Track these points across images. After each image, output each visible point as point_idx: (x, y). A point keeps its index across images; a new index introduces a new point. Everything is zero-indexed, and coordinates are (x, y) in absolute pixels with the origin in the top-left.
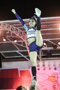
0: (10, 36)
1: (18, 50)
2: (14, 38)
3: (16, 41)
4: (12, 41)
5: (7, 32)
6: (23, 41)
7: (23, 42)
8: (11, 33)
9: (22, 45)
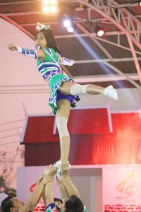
0: (85, 20)
1: (107, 58)
2: (96, 23)
3: (101, 33)
4: (91, 32)
5: (79, 7)
6: (122, 33)
7: (121, 35)
8: (89, 10)
9: (118, 45)
